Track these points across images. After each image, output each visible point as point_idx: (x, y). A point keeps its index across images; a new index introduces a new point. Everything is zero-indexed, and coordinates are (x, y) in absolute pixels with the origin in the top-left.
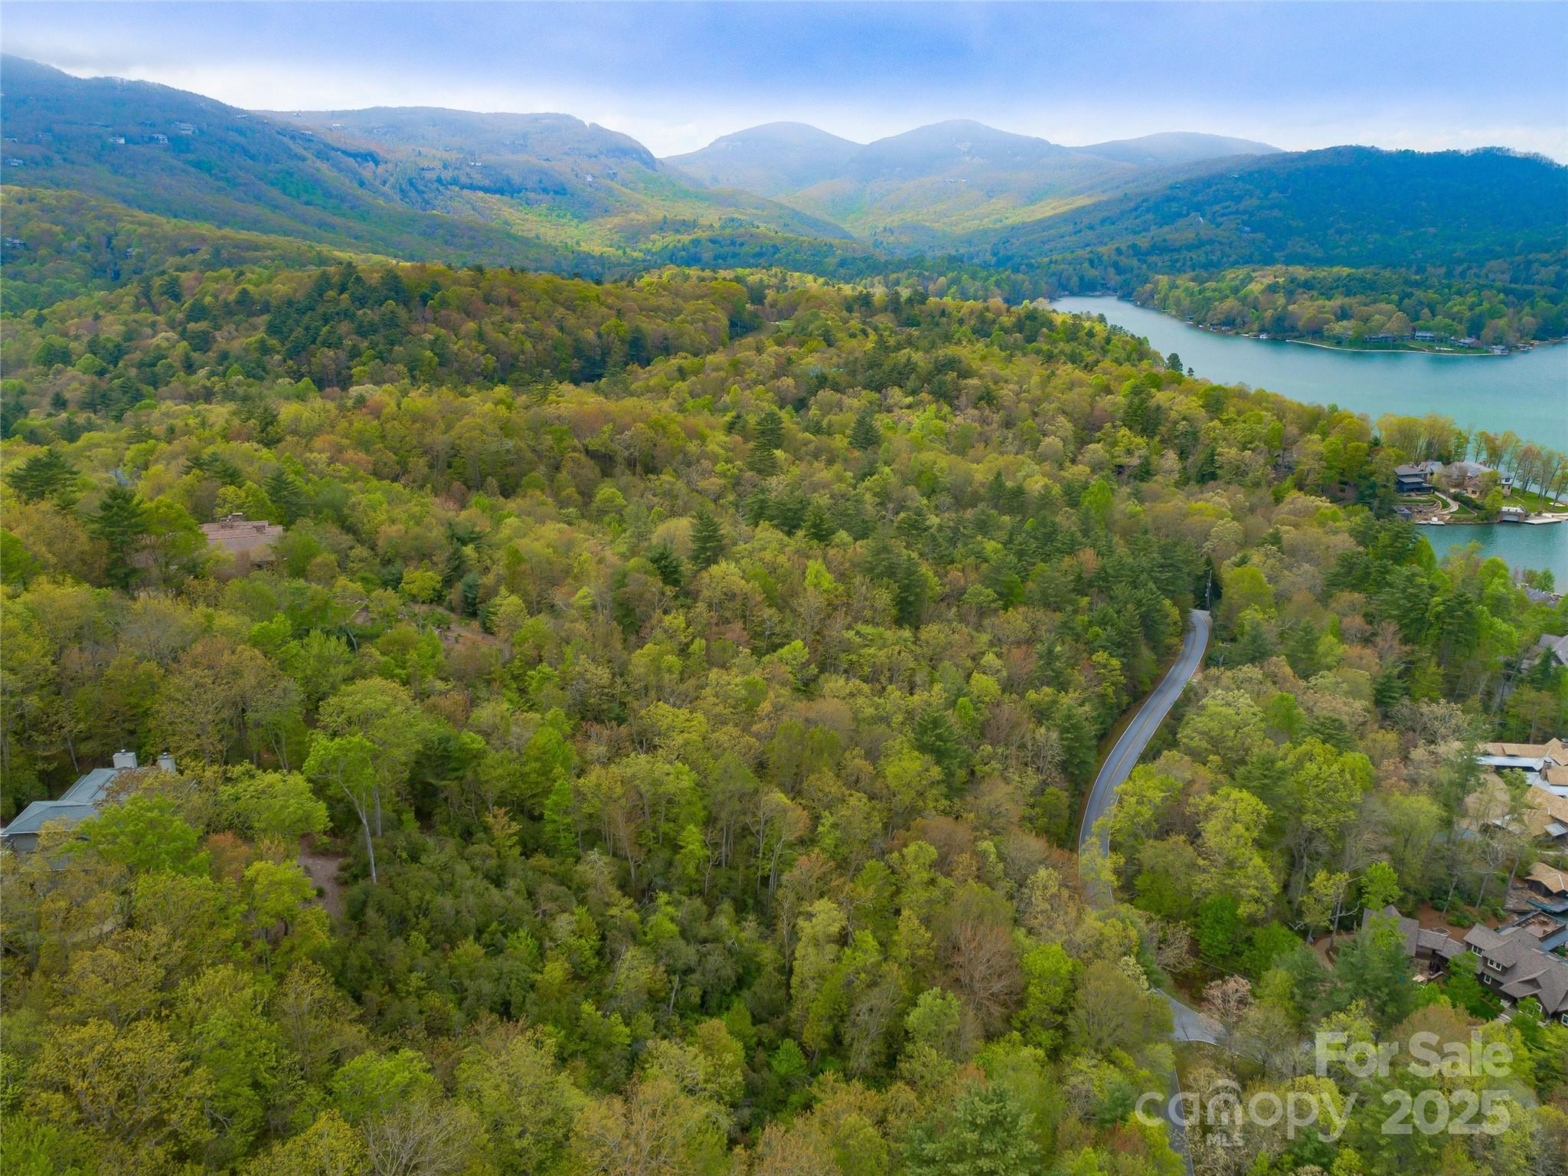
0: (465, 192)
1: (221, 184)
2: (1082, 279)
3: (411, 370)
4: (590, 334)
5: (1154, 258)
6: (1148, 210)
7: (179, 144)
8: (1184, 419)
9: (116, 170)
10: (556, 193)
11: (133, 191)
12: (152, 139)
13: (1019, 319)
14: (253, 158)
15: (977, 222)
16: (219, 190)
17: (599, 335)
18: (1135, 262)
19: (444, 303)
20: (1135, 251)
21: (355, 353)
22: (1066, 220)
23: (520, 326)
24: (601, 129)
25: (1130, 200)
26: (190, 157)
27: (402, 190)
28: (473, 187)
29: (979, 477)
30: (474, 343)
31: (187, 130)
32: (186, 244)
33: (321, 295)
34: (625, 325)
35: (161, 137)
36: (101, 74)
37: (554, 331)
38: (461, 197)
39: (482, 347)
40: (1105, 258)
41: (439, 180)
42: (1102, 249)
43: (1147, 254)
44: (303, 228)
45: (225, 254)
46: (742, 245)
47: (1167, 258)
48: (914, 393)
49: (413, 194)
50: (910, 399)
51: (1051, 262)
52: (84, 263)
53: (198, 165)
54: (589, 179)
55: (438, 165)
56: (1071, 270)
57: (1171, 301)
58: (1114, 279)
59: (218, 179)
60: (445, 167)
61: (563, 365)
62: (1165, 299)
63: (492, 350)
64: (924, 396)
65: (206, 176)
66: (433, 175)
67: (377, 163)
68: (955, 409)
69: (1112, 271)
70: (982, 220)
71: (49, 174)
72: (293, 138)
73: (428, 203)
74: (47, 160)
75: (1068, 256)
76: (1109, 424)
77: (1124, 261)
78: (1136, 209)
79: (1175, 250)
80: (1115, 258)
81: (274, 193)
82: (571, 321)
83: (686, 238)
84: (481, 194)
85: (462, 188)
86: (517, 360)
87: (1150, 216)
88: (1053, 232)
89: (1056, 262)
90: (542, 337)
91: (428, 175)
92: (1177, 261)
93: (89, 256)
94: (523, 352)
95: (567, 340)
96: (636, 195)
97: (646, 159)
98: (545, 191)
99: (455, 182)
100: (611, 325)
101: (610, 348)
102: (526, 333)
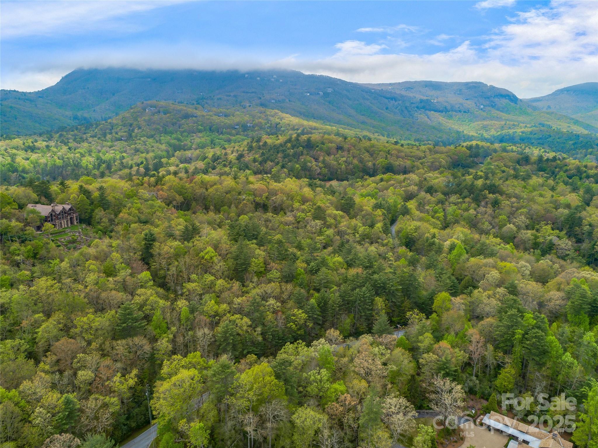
0: (427, 112)
7: (326, 95)
10: (465, 112)
11: (304, 110)
12: (318, 94)
14: (350, 99)
17: (374, 165)
19: (322, 149)
21: (277, 164)
23: (344, 159)
24: (494, 87)
27: (402, 111)
28: (430, 110)
30: (320, 164)
31: (330, 90)
32: (296, 127)
35: (321, 93)
37: (355, 161)
38: (424, 113)
39: (322, 165)
41: (417, 107)
49: (406, 112)
54: (482, 107)
55: (420, 101)
60: (423, 102)
63: (327, 165)
66: (416, 105)
67: (396, 101)
72: (367, 92)
73: (411, 115)
74: (284, 100)
81: (352, 112)
84: (432, 112)
85: (426, 110)
86: (337, 171)
90: (351, 163)
91: (414, 105)
94: (341, 169)
95: (360, 165)
96: (502, 113)
97: (512, 98)
98: (460, 111)
99: (423, 108)
100: (381, 161)
101: (377, 170)
102: (346, 162)
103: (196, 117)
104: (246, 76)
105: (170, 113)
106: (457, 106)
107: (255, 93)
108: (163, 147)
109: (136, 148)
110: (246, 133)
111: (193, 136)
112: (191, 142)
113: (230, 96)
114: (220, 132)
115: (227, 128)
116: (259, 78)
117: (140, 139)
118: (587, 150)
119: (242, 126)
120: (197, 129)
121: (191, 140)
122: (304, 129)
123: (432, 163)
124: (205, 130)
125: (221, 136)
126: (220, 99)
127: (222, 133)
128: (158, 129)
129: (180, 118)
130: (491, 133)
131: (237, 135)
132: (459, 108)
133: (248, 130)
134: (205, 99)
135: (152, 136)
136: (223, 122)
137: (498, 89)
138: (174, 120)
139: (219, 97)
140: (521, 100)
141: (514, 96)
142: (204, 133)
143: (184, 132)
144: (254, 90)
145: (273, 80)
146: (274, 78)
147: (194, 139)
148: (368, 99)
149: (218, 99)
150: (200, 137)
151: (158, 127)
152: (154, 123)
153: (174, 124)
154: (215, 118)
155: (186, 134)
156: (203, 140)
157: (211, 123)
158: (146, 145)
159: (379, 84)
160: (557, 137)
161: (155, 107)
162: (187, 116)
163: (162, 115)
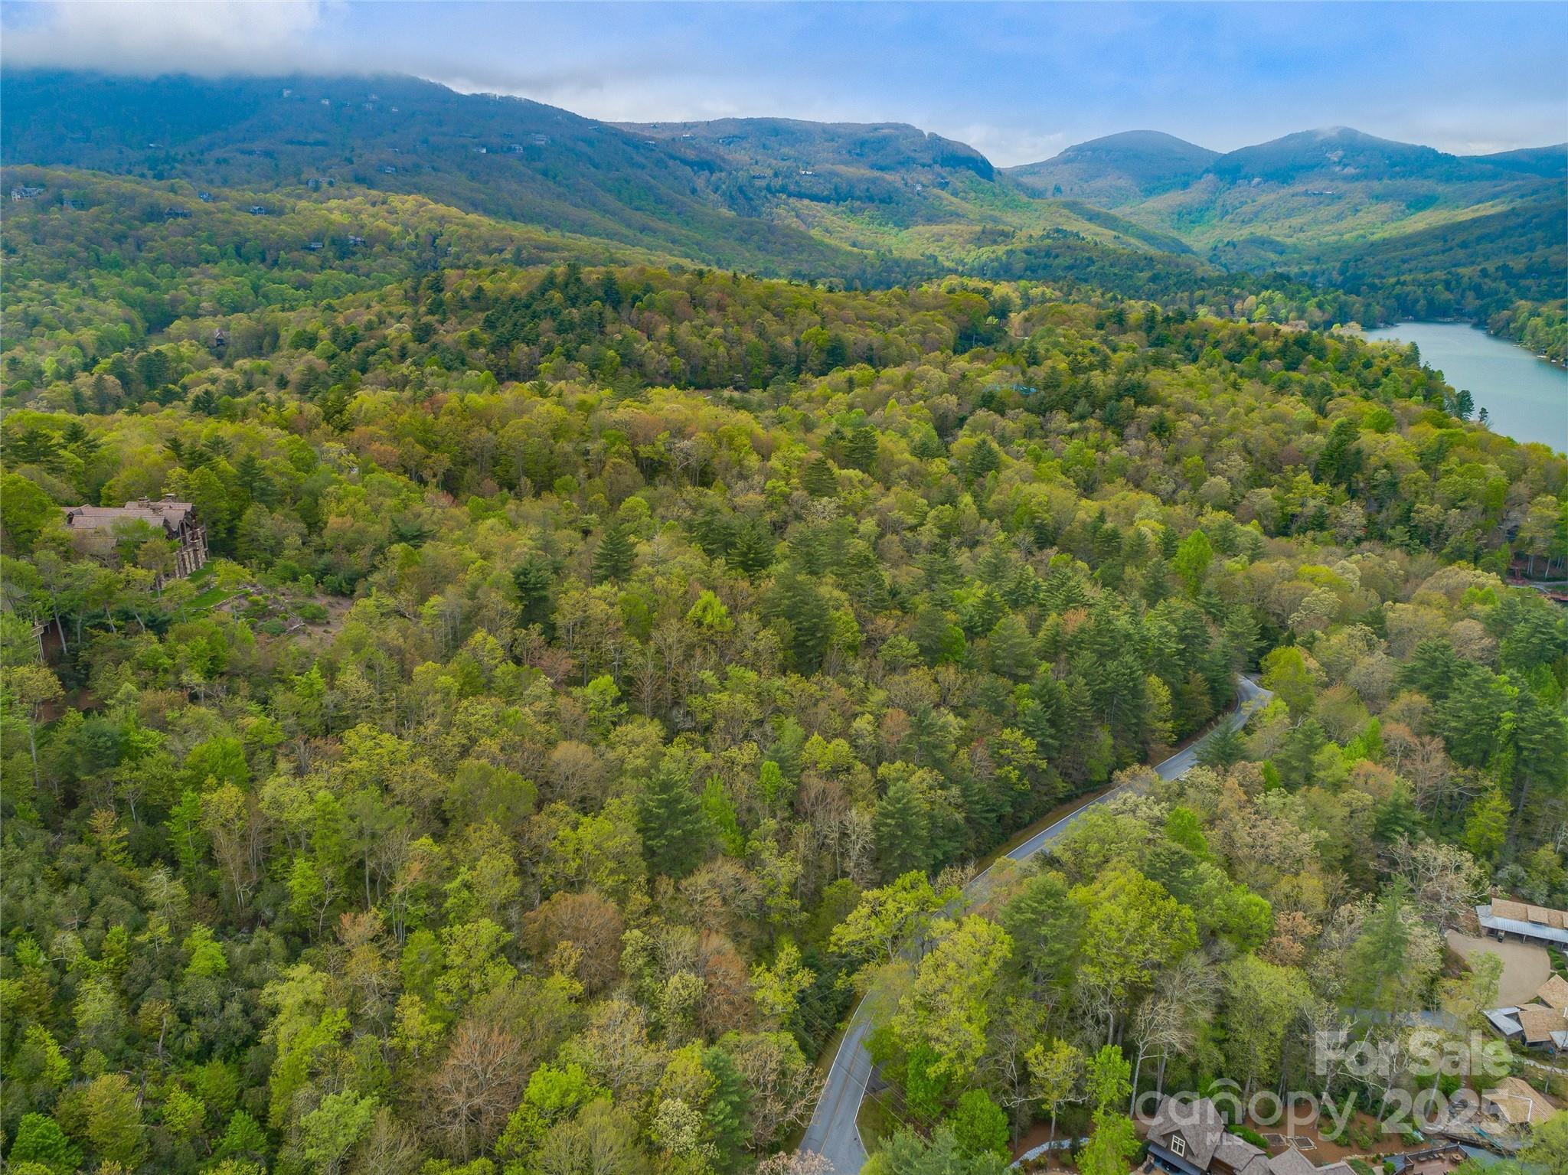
0: (792, 200)
1: (561, 190)
2: (1431, 302)
3: (591, 369)
4: (788, 342)
5: (1529, 282)
6: (1538, 227)
7: (532, 154)
8: (1386, 467)
9: (473, 176)
10: (882, 201)
11: (483, 196)
12: (510, 149)
13: (1286, 344)
14: (596, 166)
15: (1336, 238)
16: (559, 196)
17: (797, 343)
18: (1502, 285)
19: (651, 305)
20: (1506, 273)
21: (549, 349)
22: (1436, 237)
23: (719, 330)
24: (940, 139)
25: (1518, 215)
26: (540, 165)
27: (731, 197)
28: (800, 196)
29: (1081, 515)
30: (663, 345)
31: (541, 140)
32: (494, 245)
33: (543, 294)
34: (828, 333)
35: (518, 147)
36: (478, 91)
37: (750, 337)
38: (787, 204)
39: (671, 349)
40: (1466, 280)
41: (768, 189)
42: (1462, 270)
43: (1522, 276)
44: (625, 231)
45: (525, 254)
46: (1057, 256)
47: (1545, 281)
48: (1082, 418)
49: (742, 201)
50: (1076, 425)
51: (1398, 283)
52: (410, 259)
53: (545, 173)
54: (919, 188)
55: (769, 172)
56: (1419, 292)
57: (1528, 331)
58: (1471, 302)
59: (560, 184)
60: (776, 175)
61: (756, 371)
62: (1522, 328)
63: (682, 351)
64: (1091, 422)
65: (551, 184)
66: (763, 183)
67: (712, 172)
68: (1122, 438)
69: (1470, 295)
70: (1341, 235)
71: (416, 180)
72: (636, 147)
73: (755, 209)
74: (417, 167)
75: (1421, 276)
76: (1290, 467)
77: (1488, 284)
78: (1523, 226)
79: (1557, 273)
80: (1477, 280)
81: (609, 200)
82: (773, 326)
83: (1001, 250)
84: (806, 202)
85: (789, 196)
86: (708, 363)
87: (1539, 234)
88: (1416, 250)
89: (1404, 283)
90: (739, 341)
91: (758, 183)
92: (1558, 285)
93: (414, 253)
94: (715, 356)
95: (763, 346)
96: (965, 204)
97: (982, 168)
98: (871, 199)
99: (783, 189)
100: (812, 332)
101: (807, 356)
102: (723, 338)
103: (185, 216)
104: (286, 93)
105: (100, 203)
106: (864, 187)
107: (324, 143)
108: (113, 308)
109: (26, 314)
110: (347, 262)
111: (191, 275)
112: (192, 294)
113: (251, 153)
114: (269, 261)
115: (289, 248)
116: (327, 102)
117: (25, 286)
118: (1192, 293)
119: (333, 242)
120: (200, 253)
121: (190, 285)
122: (519, 251)
123: (924, 333)
124: (223, 255)
125: (276, 273)
126: (225, 161)
127: (275, 263)
128: (73, 255)
129: (135, 218)
130: (954, 255)
131: (322, 268)
132: (868, 190)
133: (354, 254)
134: (175, 160)
135: (59, 277)
136: (273, 232)
137: (949, 143)
138: (118, 226)
139: (218, 153)
140: (1000, 173)
141: (984, 161)
142: (224, 263)
143: (158, 261)
144: (320, 136)
145: (369, 106)
146: (373, 102)
147: (196, 284)
148: (643, 167)
149: (218, 162)
150: (215, 278)
151: (72, 246)
152: (55, 235)
153: (120, 238)
154: (244, 217)
155: (166, 268)
156: (228, 284)
157: (237, 233)
158: (54, 304)
159: (655, 126)
160: (1107, 264)
161: (42, 185)
162: (154, 214)
163: (71, 212)
